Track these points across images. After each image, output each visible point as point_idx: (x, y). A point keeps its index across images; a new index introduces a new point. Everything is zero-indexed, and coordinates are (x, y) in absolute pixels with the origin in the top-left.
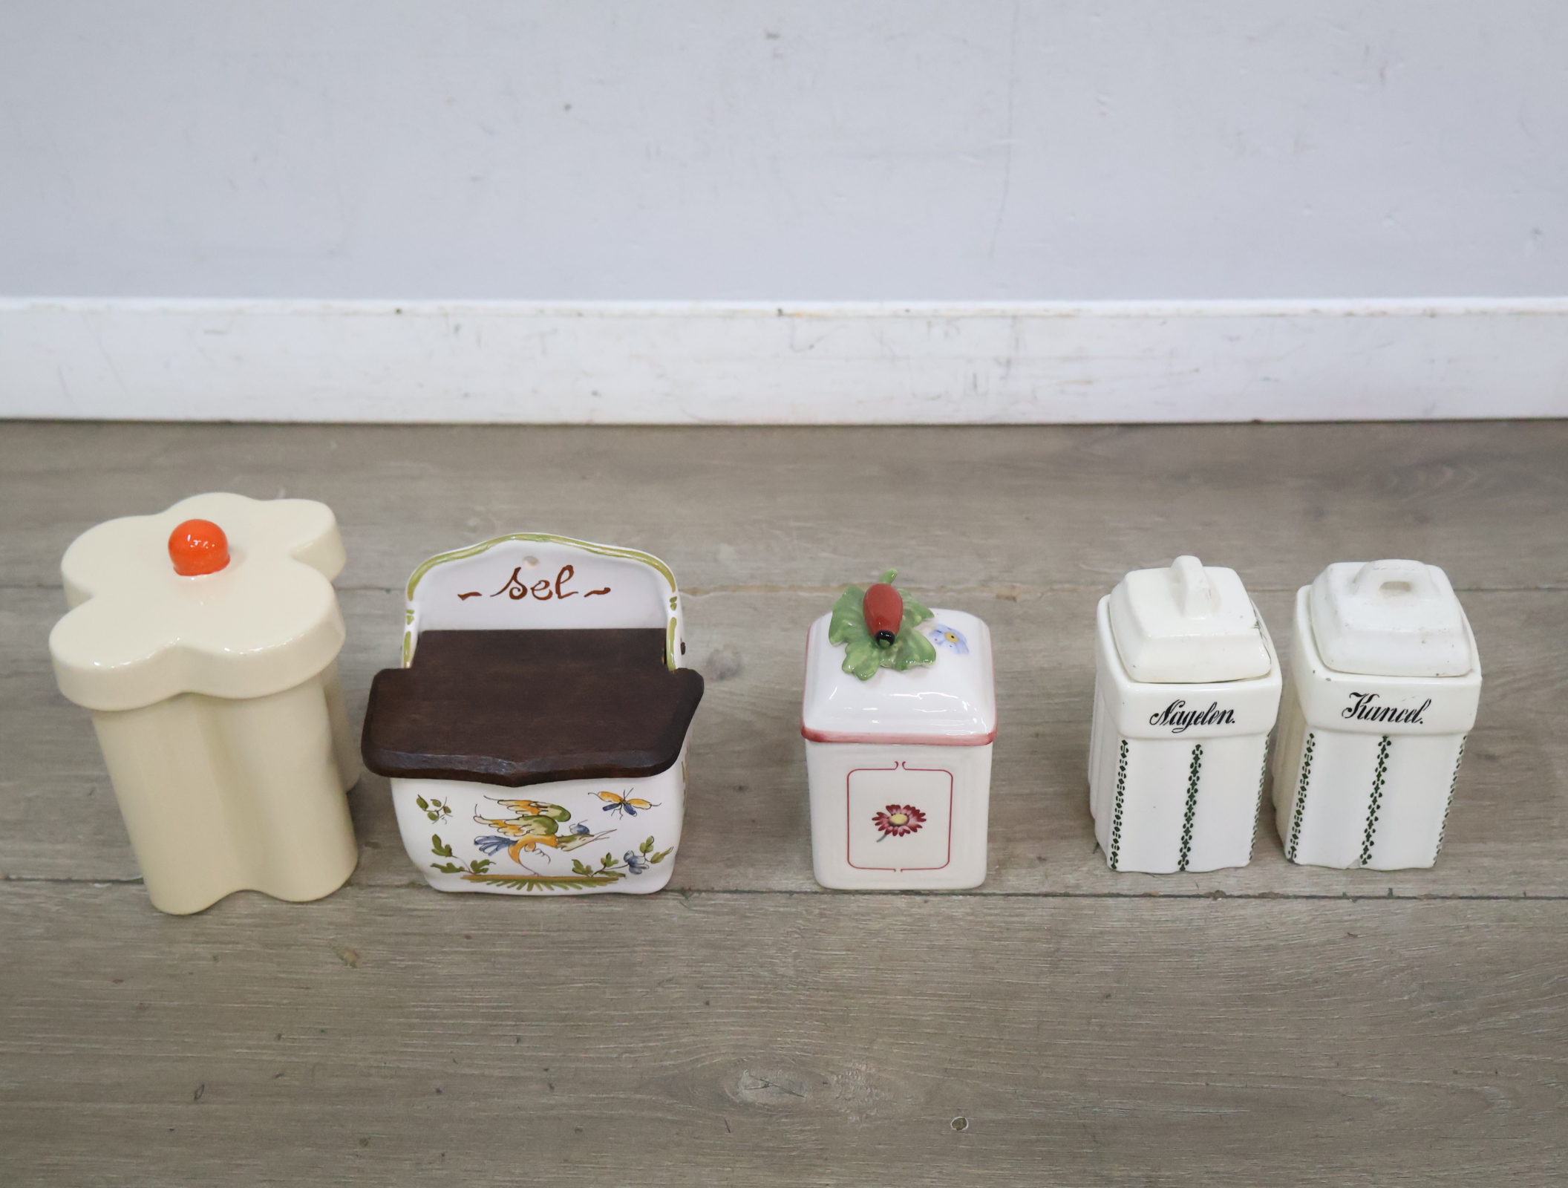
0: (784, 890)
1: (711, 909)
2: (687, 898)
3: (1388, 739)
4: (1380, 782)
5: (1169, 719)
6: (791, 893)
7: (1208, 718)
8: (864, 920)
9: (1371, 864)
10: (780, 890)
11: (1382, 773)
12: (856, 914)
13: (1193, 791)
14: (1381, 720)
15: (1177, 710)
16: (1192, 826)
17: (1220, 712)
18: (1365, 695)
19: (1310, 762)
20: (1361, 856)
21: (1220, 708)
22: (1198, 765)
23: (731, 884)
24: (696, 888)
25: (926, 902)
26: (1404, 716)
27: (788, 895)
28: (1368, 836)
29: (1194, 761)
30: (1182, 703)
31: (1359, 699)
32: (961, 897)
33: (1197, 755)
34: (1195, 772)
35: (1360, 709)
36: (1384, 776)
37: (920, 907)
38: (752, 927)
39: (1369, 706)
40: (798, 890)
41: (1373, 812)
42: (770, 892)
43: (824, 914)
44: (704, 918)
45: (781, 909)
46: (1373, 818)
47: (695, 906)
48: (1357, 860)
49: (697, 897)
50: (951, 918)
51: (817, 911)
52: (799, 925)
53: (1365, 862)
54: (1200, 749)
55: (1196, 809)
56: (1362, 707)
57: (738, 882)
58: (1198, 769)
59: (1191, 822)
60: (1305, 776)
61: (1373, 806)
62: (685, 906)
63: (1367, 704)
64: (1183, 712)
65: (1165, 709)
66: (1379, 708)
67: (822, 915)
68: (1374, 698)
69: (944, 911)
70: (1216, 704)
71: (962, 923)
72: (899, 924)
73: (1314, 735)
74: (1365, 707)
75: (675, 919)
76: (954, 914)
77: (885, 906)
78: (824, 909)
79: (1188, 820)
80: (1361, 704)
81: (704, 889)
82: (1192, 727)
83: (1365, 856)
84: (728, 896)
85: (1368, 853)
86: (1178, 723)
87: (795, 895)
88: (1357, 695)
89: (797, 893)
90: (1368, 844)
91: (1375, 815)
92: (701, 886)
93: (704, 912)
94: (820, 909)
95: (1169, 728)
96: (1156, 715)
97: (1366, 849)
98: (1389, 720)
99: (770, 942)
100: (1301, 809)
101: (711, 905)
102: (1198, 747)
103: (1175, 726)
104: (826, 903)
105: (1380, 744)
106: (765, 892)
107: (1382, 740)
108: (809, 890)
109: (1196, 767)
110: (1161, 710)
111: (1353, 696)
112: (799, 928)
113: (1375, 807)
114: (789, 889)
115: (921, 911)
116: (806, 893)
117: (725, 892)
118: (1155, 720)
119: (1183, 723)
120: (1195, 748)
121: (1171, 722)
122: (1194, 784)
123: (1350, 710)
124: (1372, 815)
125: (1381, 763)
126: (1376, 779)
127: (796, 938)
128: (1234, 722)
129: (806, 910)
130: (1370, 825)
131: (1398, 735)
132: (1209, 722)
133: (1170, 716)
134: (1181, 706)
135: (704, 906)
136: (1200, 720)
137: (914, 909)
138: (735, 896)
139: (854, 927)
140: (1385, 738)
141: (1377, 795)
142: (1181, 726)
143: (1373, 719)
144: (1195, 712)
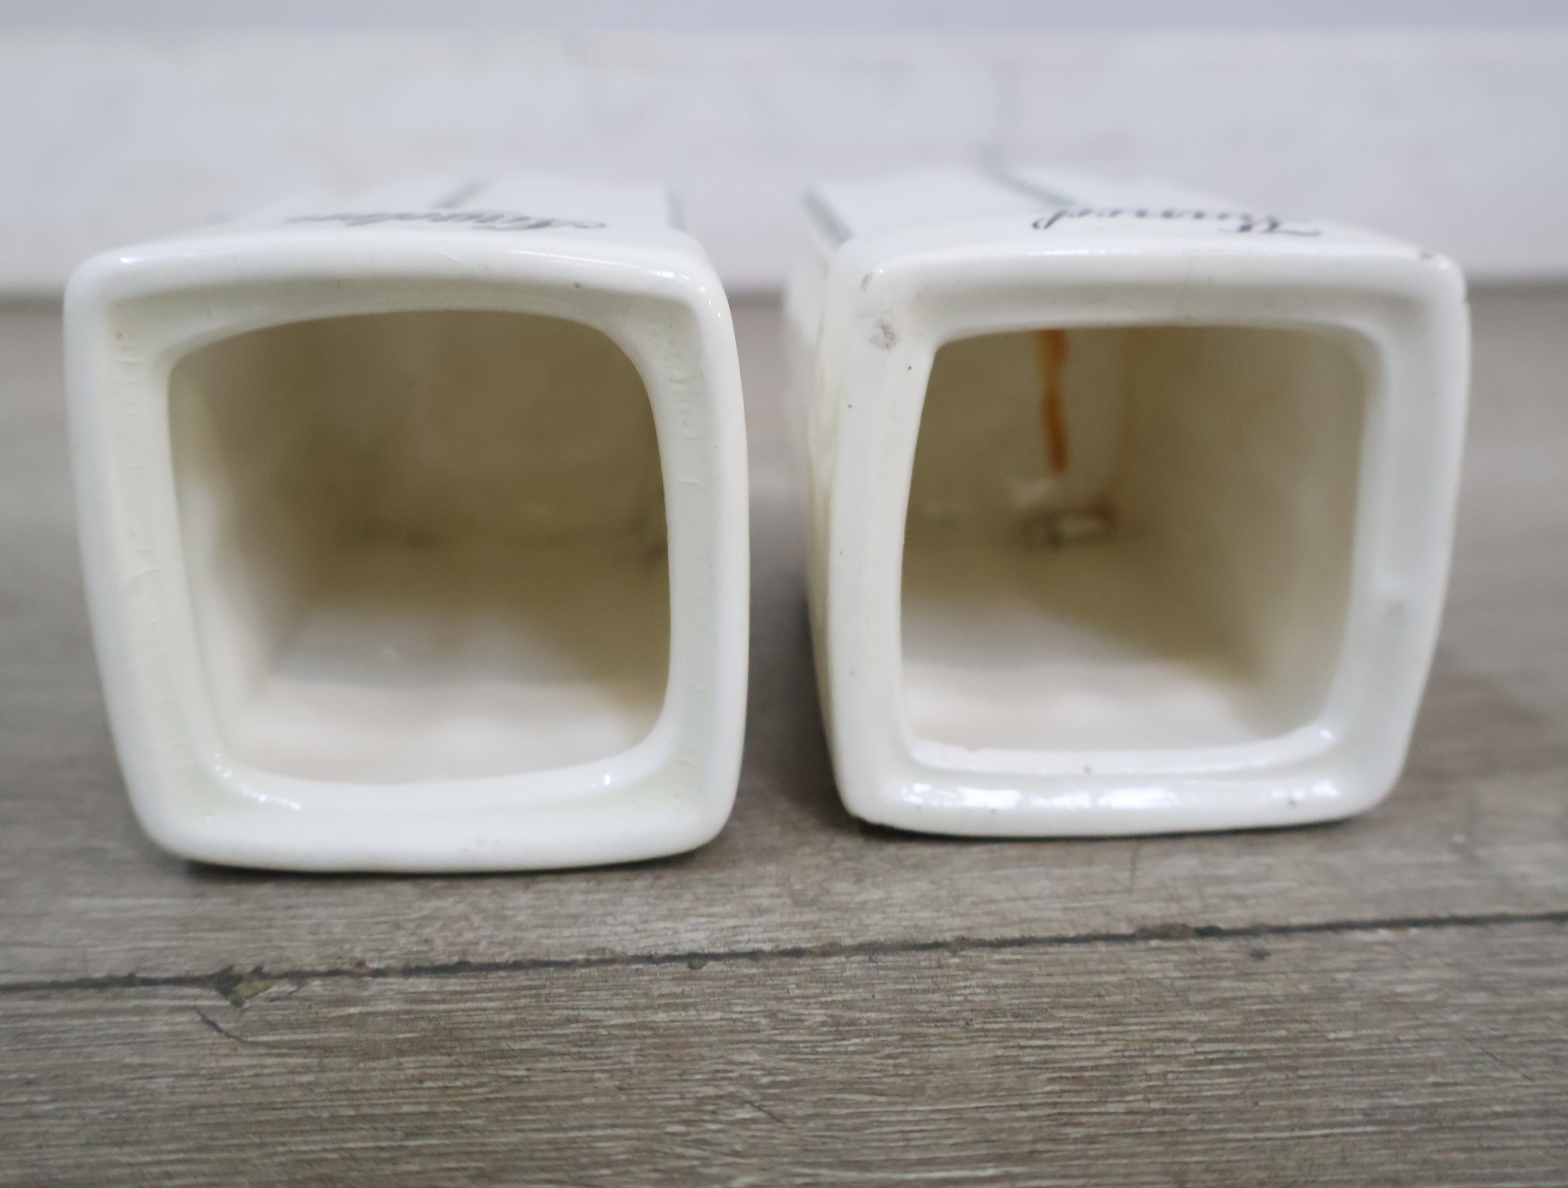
0: (666, 951)
1: (340, 1034)
2: (237, 1003)
6: (694, 959)
8: (1034, 1034)
10: (646, 952)
12: (993, 1013)
23: (439, 943)
24: (286, 967)
25: (1260, 955)
27: (683, 967)
32: (1384, 934)
37: (1244, 975)
38: (531, 1092)
40: (721, 950)
42: (606, 960)
43: (852, 1022)
44: (307, 1069)
45: (661, 1017)
47: (272, 1027)
49: (289, 996)
50: (1392, 1003)
51: (817, 1015)
52: (746, 1070)
57: (469, 936)
62: (228, 1035)
67: (840, 1028)
69: (1352, 984)
71: (1455, 1018)
72: (1193, 1037)
75: (161, 1083)
76: (1399, 989)
77: (1097, 979)
78: (847, 1005)
81: (322, 968)
84: (424, 984)
87: (712, 967)
89: (715, 957)
92: (309, 960)
93: (308, 1048)
94: (825, 1005)
99: (618, 1150)
101: (346, 1021)
104: (849, 984)
106: (588, 963)
108: (767, 947)
112: (755, 1086)
114: (685, 948)
115: (1256, 986)
116: (754, 956)
117: (408, 971)
127: (743, 1123)
129: (772, 1015)
135: (314, 1025)
137: (1225, 984)
138: (453, 984)
139: (996, 1062)
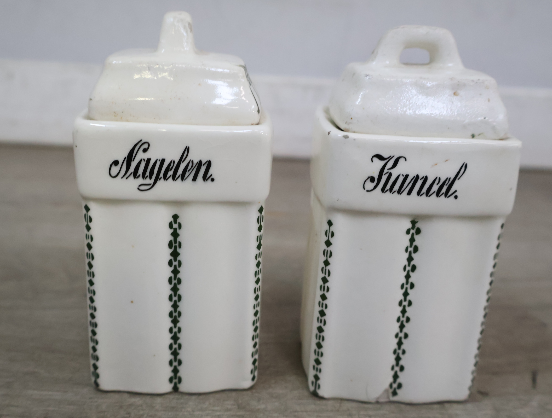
3: (417, 225)
4: (409, 286)
5: (132, 169)
7: (180, 171)
9: (403, 395)
11: (411, 274)
13: (176, 281)
14: (409, 193)
15: (141, 155)
16: (180, 330)
17: (195, 162)
18: (390, 158)
19: (329, 260)
20: (391, 386)
21: (194, 156)
22: (177, 244)
26: (435, 188)
28: (398, 359)
29: (172, 238)
30: (146, 146)
31: (383, 163)
33: (175, 230)
34: (175, 254)
35: (384, 178)
36: (414, 278)
39: (395, 172)
41: (402, 327)
46: (401, 335)
48: (386, 391)
53: (395, 393)
54: (178, 221)
55: (182, 306)
56: (387, 175)
58: (178, 250)
59: (178, 325)
60: (325, 280)
61: (402, 319)
63: (392, 171)
64: (149, 160)
65: (126, 154)
66: (407, 176)
68: (401, 161)
70: (187, 149)
73: (332, 221)
74: (390, 174)
79: (175, 322)
80: (386, 171)
82: (161, 183)
83: (395, 386)
85: (399, 381)
86: (144, 176)
88: (380, 157)
90: (397, 369)
91: (405, 330)
95: (133, 183)
96: (116, 163)
97: (396, 377)
98: (419, 193)
100: (322, 325)
102: (175, 217)
103: (140, 181)
105: (408, 232)
107: (409, 226)
109: (176, 247)
110: (121, 156)
111: (375, 159)
113: (404, 319)
118: (115, 170)
119: (151, 178)
120: (172, 220)
121: (135, 175)
122: (176, 272)
123: (372, 179)
124: (401, 331)
125: (410, 259)
126: (404, 281)
128: (213, 180)
130: (400, 344)
131: (428, 217)
132: (183, 177)
133: (134, 164)
134: (145, 150)
136: (171, 173)
140: (414, 223)
141: (405, 303)
142: (148, 181)
143: (399, 192)
144: (163, 161)
